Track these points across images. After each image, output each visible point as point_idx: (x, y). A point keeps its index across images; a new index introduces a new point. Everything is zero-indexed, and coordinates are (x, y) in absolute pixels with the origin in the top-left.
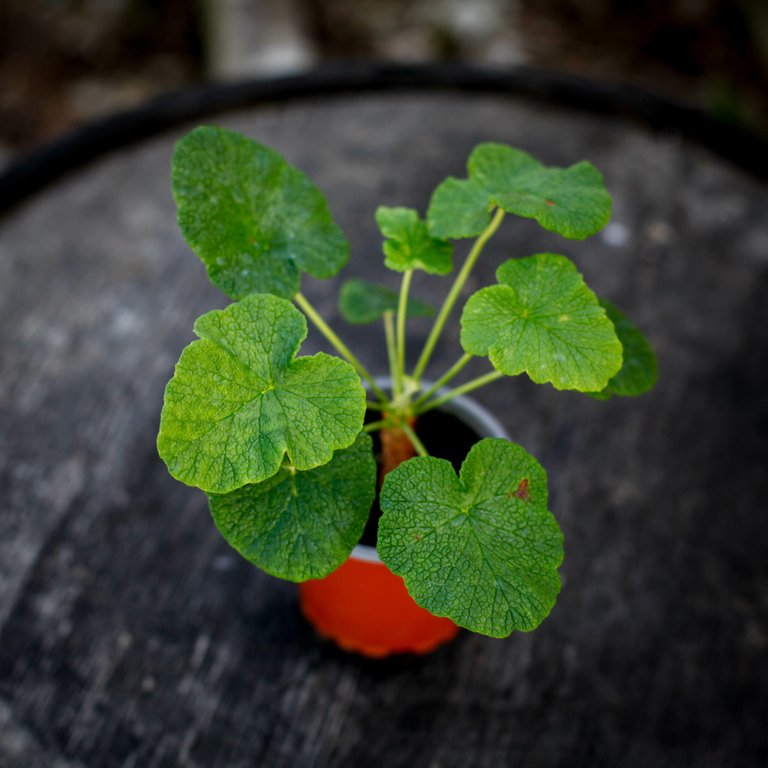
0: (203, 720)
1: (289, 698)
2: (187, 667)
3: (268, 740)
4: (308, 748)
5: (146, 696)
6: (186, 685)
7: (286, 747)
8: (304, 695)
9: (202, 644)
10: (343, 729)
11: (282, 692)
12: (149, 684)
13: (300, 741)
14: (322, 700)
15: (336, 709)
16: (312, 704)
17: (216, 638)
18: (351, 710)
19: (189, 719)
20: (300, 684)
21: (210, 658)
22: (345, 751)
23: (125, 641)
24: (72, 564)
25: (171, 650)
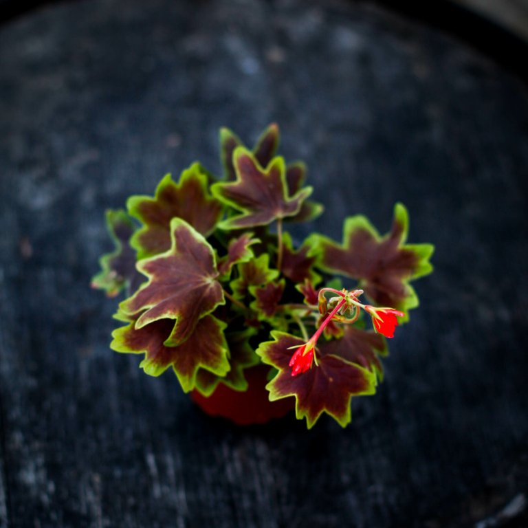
0: (183, 509)
1: (229, 470)
2: (150, 479)
3: (232, 504)
4: (260, 498)
5: (135, 509)
6: (157, 491)
7: (246, 504)
8: (238, 465)
9: (151, 460)
10: (275, 477)
11: (222, 469)
12: (131, 501)
13: (253, 495)
14: (252, 463)
15: (263, 465)
16: (246, 468)
17: (157, 451)
18: (273, 463)
19: (173, 512)
20: (231, 459)
21: (161, 467)
22: (285, 491)
23: (97, 479)
24: (27, 442)
25: (133, 472)
